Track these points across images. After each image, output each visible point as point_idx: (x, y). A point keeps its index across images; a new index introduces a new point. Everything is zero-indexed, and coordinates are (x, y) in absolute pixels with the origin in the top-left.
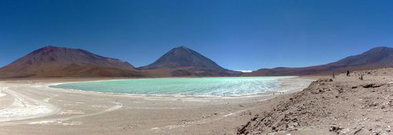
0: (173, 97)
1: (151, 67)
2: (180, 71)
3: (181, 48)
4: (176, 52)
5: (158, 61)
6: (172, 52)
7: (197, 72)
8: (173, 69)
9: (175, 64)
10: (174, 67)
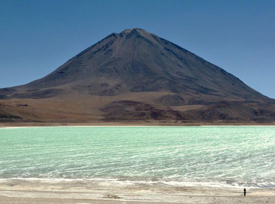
0: (95, 186)
1: (37, 89)
2: (129, 103)
3: (135, 34)
4: (117, 45)
5: (61, 73)
6: (105, 46)
7: (182, 109)
8: (108, 100)
9: (112, 83)
10: (111, 93)
